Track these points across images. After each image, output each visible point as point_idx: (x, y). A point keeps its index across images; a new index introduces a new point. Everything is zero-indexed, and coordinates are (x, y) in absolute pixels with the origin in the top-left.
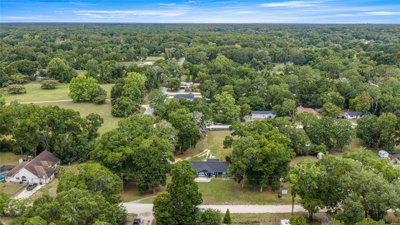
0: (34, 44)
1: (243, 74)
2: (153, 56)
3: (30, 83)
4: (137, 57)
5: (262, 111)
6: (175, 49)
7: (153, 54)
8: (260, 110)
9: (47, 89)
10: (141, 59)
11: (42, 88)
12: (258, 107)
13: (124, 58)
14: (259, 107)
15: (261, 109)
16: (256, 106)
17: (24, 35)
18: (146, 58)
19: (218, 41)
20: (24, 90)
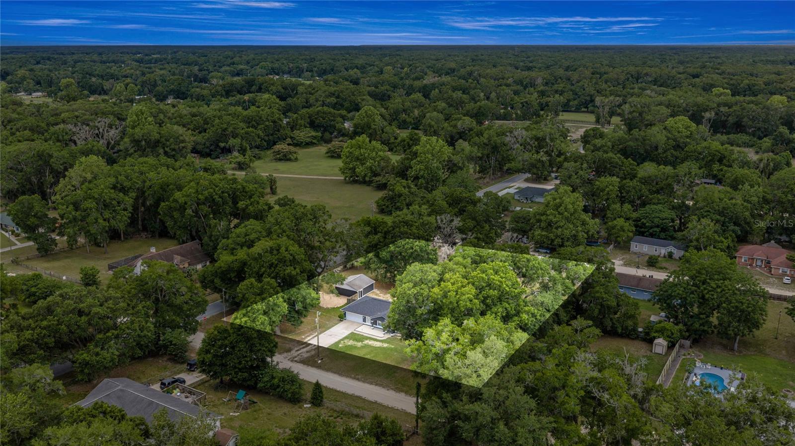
0: (383, 83)
1: (710, 160)
2: (587, 112)
3: (321, 145)
4: (542, 113)
5: (664, 239)
6: (620, 99)
7: (587, 107)
8: (659, 238)
9: (332, 157)
10: (549, 118)
11: (327, 155)
12: (655, 229)
13: (516, 114)
14: (658, 230)
15: (663, 235)
16: (651, 228)
17: (385, 68)
18: (558, 115)
19: (748, 85)
20: (295, 155)
